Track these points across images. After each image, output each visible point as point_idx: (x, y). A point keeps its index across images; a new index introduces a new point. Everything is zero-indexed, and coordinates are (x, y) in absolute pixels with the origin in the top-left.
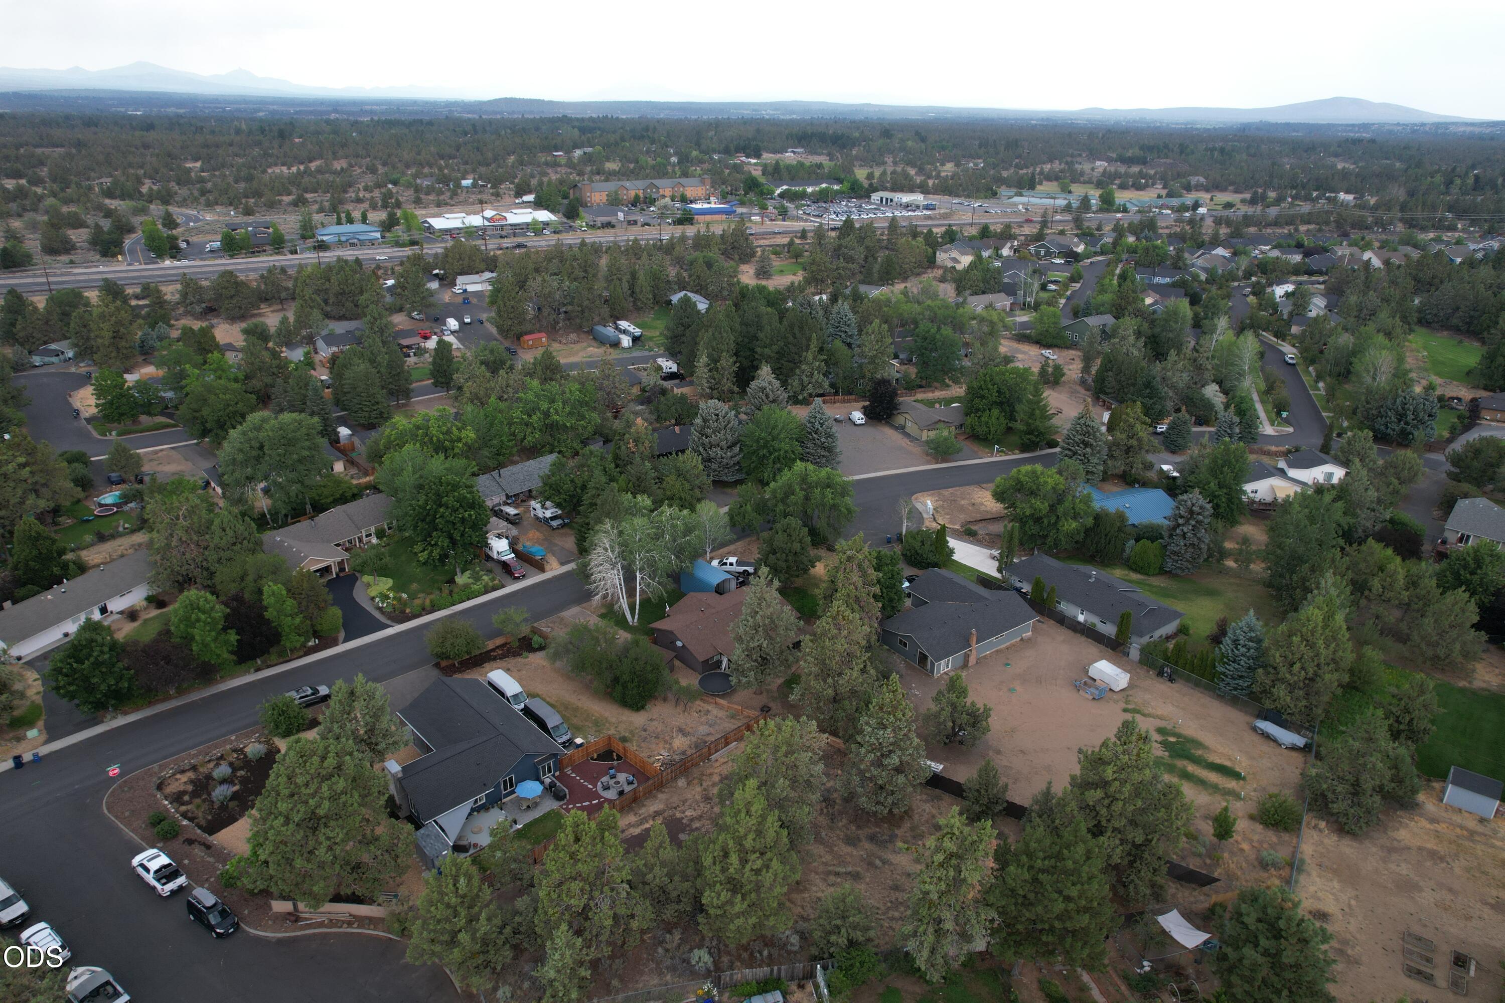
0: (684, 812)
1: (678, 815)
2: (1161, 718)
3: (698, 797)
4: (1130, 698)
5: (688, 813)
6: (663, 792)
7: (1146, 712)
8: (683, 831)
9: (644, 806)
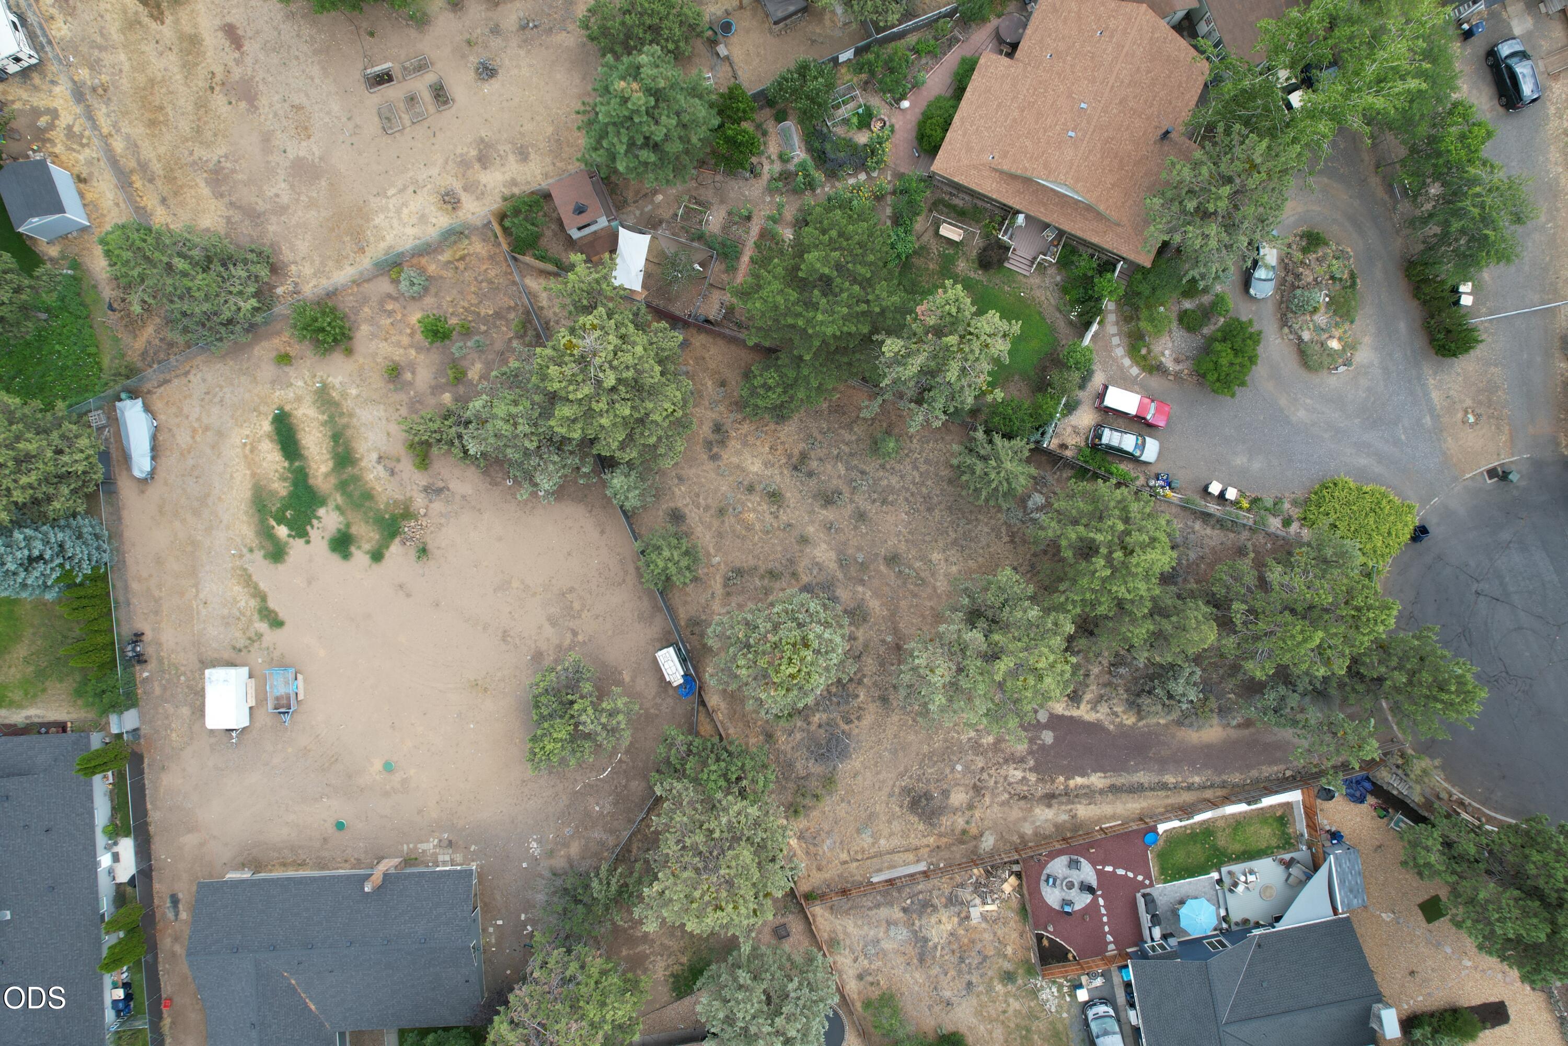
0: (1024, 778)
1: (1033, 777)
2: (247, 580)
3: (987, 799)
4: (241, 643)
5: (1019, 774)
6: (1022, 837)
7: (253, 603)
8: (1043, 747)
9: (1056, 826)
